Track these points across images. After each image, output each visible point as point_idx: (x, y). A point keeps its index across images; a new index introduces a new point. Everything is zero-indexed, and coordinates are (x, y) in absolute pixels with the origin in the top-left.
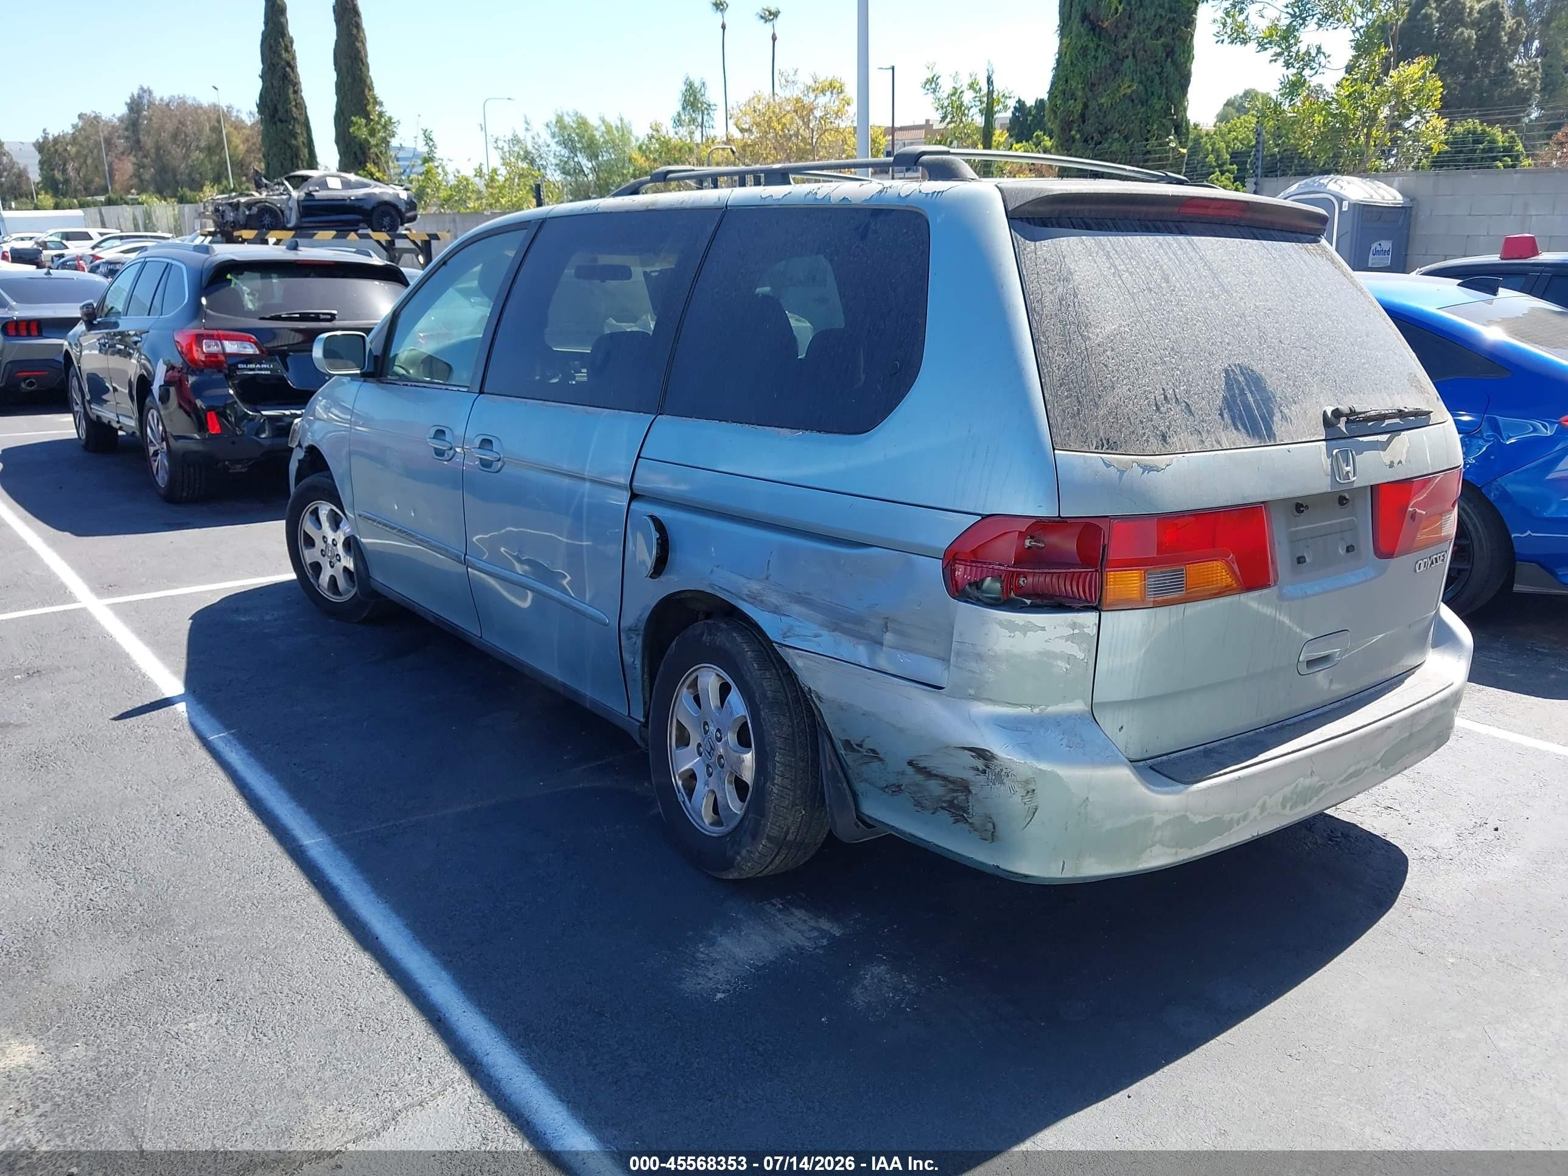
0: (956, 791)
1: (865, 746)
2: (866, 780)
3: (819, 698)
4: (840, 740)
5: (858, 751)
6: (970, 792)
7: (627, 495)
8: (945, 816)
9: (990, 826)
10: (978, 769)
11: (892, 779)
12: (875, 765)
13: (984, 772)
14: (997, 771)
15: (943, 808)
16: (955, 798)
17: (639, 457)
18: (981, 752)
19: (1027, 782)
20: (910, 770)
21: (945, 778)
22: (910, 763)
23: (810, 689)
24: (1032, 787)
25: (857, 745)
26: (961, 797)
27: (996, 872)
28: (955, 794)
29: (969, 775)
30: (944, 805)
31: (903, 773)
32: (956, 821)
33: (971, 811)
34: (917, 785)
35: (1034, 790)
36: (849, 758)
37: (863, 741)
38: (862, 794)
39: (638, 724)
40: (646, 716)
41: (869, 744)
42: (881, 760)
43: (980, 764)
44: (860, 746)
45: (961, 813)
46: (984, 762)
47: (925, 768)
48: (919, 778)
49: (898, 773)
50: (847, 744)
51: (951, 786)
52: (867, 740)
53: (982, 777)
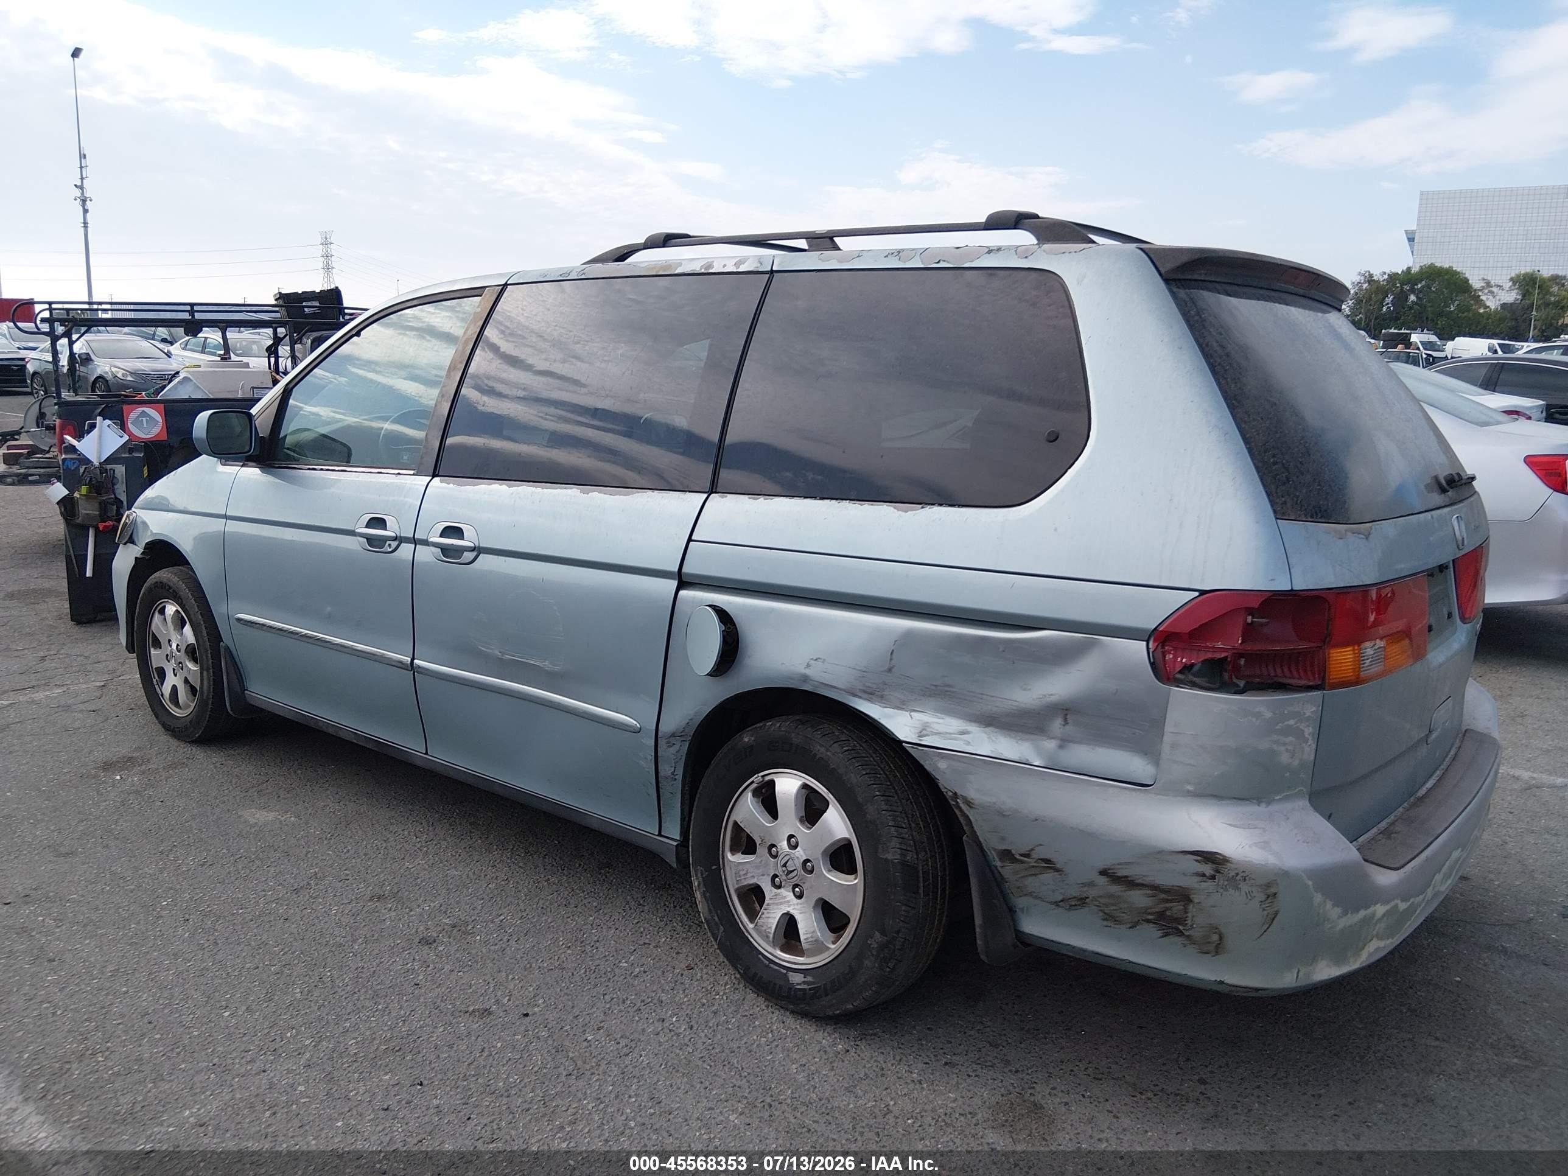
0: (1171, 901)
1: (1035, 855)
2: (1030, 894)
3: (969, 804)
4: (995, 850)
5: (1022, 862)
6: (1190, 901)
7: (674, 584)
8: (1151, 931)
9: (1215, 937)
10: (1204, 875)
11: (1074, 892)
12: (1048, 877)
13: (1213, 878)
14: (1230, 875)
15: (1148, 921)
16: (1167, 909)
17: (690, 540)
18: (1208, 856)
19: (1268, 885)
20: (1102, 880)
21: (1155, 888)
22: (1104, 873)
23: (955, 794)
24: (1272, 890)
25: (1021, 855)
26: (1177, 908)
27: (1219, 988)
28: (1168, 905)
29: (1190, 882)
30: (1150, 917)
31: (1091, 884)
32: (1166, 935)
33: (1189, 922)
34: (1111, 896)
35: (1275, 894)
36: (1007, 871)
37: (1032, 850)
38: (1022, 910)
39: (675, 843)
40: (685, 833)
41: (1041, 853)
42: (1057, 870)
43: (1208, 869)
44: (1027, 856)
45: (1174, 925)
46: (1214, 866)
47: (1126, 877)
48: (1115, 889)
49: (1084, 884)
50: (1007, 855)
51: (1163, 896)
52: (1037, 849)
53: (1209, 884)
